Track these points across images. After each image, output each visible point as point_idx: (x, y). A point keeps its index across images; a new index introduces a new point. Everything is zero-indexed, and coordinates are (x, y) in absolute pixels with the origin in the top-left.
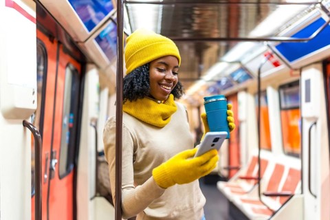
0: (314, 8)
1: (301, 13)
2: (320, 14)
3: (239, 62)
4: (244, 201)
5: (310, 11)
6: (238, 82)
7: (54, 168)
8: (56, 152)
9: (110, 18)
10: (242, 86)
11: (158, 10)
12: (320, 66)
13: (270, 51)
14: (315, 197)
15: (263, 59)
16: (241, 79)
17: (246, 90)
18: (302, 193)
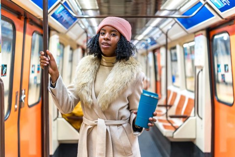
4: (160, 121)
7: (23, 101)
9: (60, 3)
12: (204, 32)
14: (201, 119)
17: (164, 46)
18: (195, 116)
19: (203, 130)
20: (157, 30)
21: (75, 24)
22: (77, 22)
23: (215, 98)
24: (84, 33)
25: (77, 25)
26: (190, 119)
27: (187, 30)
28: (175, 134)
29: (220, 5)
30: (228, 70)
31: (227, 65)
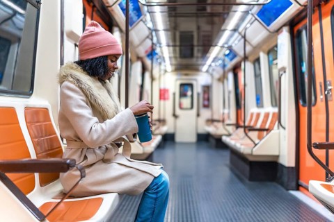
19: (287, 141)
20: (236, 34)
21: (139, 22)
22: (141, 20)
25: (141, 23)
26: (272, 131)
27: (268, 28)
28: (254, 149)
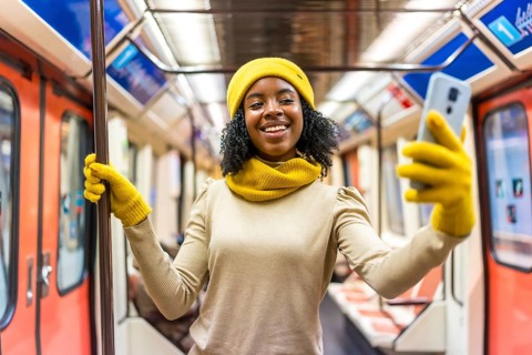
0: (451, 18)
1: (433, 25)
2: (460, 28)
3: (354, 100)
4: (363, 313)
5: (446, 22)
6: (356, 131)
7: (46, 281)
8: (48, 255)
9: (126, 38)
10: (363, 137)
11: (206, 22)
13: (395, 84)
14: (461, 304)
15: (386, 96)
16: (359, 127)
17: (369, 143)
18: (444, 299)
23: (491, 256)
24: (184, 116)
29: (512, 37)
30: (521, 192)
31: (521, 181)
